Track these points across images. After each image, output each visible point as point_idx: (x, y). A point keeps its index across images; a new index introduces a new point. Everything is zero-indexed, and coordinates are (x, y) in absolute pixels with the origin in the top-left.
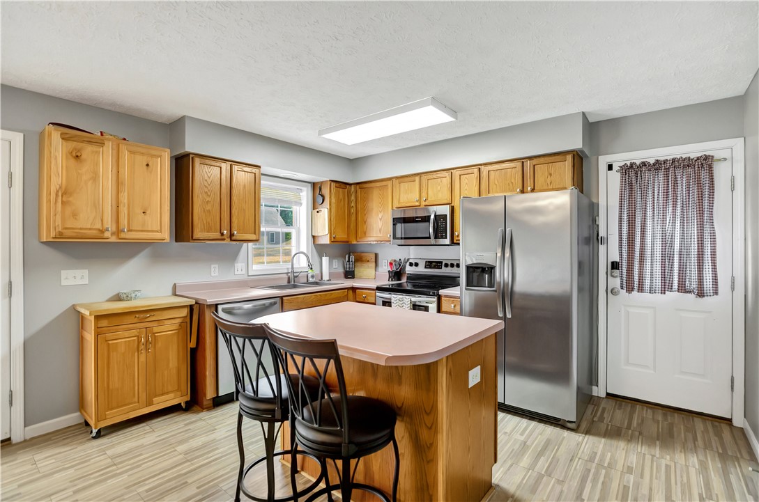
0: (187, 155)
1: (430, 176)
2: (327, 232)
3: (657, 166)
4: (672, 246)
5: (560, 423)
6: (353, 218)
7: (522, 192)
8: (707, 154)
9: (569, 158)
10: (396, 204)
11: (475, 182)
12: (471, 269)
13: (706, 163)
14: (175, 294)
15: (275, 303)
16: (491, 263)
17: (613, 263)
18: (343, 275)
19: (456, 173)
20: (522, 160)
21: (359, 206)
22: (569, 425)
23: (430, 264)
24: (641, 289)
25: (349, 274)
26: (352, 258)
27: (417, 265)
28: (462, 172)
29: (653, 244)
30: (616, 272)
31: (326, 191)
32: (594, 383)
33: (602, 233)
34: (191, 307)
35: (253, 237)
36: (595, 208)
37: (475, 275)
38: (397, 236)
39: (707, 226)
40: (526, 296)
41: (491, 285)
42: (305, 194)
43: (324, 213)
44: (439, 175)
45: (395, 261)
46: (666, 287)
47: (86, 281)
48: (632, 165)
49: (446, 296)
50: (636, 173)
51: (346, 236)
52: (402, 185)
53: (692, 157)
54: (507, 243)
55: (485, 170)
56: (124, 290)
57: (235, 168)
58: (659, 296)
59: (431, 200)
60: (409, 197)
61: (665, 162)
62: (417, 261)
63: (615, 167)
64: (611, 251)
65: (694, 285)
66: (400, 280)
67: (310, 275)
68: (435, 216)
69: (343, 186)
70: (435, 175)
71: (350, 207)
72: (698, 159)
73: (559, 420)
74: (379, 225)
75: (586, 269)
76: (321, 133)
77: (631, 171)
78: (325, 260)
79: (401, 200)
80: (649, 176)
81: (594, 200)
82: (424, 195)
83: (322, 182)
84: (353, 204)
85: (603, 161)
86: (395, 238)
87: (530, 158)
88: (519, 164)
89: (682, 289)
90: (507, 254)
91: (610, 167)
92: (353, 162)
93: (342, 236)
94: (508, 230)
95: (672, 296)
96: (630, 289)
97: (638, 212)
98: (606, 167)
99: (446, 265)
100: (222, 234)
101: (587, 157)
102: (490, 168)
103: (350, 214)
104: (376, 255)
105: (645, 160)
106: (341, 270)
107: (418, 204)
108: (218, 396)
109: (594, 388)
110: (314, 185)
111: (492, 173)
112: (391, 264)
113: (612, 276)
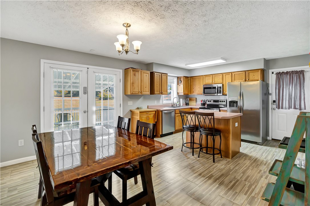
0: (153, 72)
1: (215, 75)
2: (183, 91)
3: (287, 73)
4: (292, 95)
5: (257, 143)
6: (190, 87)
7: (245, 80)
8: (302, 70)
9: (260, 71)
10: (204, 83)
11: (230, 77)
12: (230, 102)
13: (302, 72)
14: (148, 108)
15: (174, 111)
16: (237, 100)
17: (274, 101)
18: (185, 104)
19: (224, 75)
20: (245, 71)
21: (191, 84)
22: (260, 144)
23: (215, 101)
24: (282, 108)
25: (187, 104)
26: (188, 99)
27: (210, 101)
28: (226, 74)
29: (286, 95)
30: (275, 103)
31: (182, 80)
32: (268, 136)
33: (270, 92)
34: (156, 111)
35: (166, 93)
36: (268, 85)
37: (232, 104)
38: (205, 93)
39: (302, 90)
40: (247, 110)
41: (236, 107)
42: (175, 80)
43: (182, 86)
44: (219, 75)
45: (203, 100)
46: (290, 107)
47: (132, 104)
48: (279, 72)
49: (222, 110)
50: (281, 75)
51: (187, 93)
52: (206, 78)
53: (298, 71)
54: (241, 95)
55: (233, 74)
56: (139, 106)
57: (163, 74)
58: (288, 110)
59: (216, 82)
60: (208, 81)
61: (290, 72)
62: (210, 100)
63: (274, 73)
64: (273, 97)
65: (298, 107)
66: (205, 106)
67: (177, 104)
68: (218, 87)
69: (187, 78)
70: (217, 75)
71: (188, 84)
72: (299, 71)
73: (257, 142)
74: (198, 89)
75: (265, 103)
76: (186, 65)
77: (279, 74)
78: (181, 100)
79: (206, 82)
80: (285, 76)
81: (268, 82)
82: (213, 80)
83: (181, 77)
84: (189, 83)
85: (271, 71)
86: (204, 93)
87: (248, 71)
88: (244, 72)
89: (295, 108)
90: (241, 98)
91: (273, 73)
92: (190, 70)
93: (186, 93)
94: (241, 91)
95: (292, 110)
96: (279, 108)
97: (281, 86)
98: (271, 73)
99: (220, 101)
100: (160, 93)
101: (265, 70)
102: (235, 73)
103: (188, 86)
104: (196, 98)
105: (283, 71)
106: (185, 103)
107: (212, 83)
108: (162, 134)
109: (268, 137)
110: (178, 77)
111: (236, 75)
112: (201, 101)
113: (273, 104)
